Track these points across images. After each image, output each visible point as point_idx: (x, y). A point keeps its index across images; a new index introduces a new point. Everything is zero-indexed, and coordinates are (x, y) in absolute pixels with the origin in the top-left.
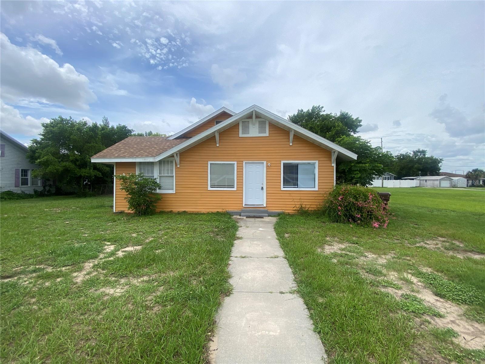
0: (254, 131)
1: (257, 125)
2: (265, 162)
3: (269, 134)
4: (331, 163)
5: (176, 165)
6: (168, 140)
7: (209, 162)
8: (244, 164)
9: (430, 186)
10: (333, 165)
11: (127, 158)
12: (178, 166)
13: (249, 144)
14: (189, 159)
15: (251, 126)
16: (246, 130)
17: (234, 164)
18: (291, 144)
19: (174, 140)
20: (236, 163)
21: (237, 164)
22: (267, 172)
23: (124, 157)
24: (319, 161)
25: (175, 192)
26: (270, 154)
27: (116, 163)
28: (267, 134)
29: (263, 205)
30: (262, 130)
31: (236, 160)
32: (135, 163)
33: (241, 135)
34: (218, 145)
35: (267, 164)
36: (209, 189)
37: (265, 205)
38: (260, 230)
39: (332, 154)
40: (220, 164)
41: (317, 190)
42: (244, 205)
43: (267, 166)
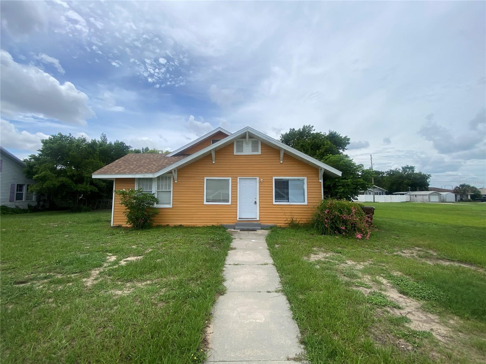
0: (247, 150)
1: (250, 145)
2: (258, 178)
3: (261, 152)
4: (319, 180)
5: (174, 181)
6: (167, 157)
7: (205, 178)
8: (238, 179)
9: (420, 201)
10: (320, 181)
11: (127, 174)
12: (176, 182)
13: (243, 161)
14: (185, 175)
15: (244, 145)
16: (240, 148)
17: (229, 179)
18: (281, 162)
19: (173, 158)
20: (230, 178)
21: (232, 179)
22: (260, 187)
23: (124, 173)
24: (307, 177)
25: (171, 207)
26: (263, 171)
27: (116, 179)
28: (259, 153)
29: (256, 218)
30: (255, 148)
31: (230, 176)
32: (134, 179)
33: (235, 153)
34: (214, 162)
35: (260, 179)
36: (204, 204)
37: (258, 219)
38: (252, 242)
39: (320, 171)
40: (216, 180)
41: (307, 204)
42: (238, 219)
43: (260, 182)
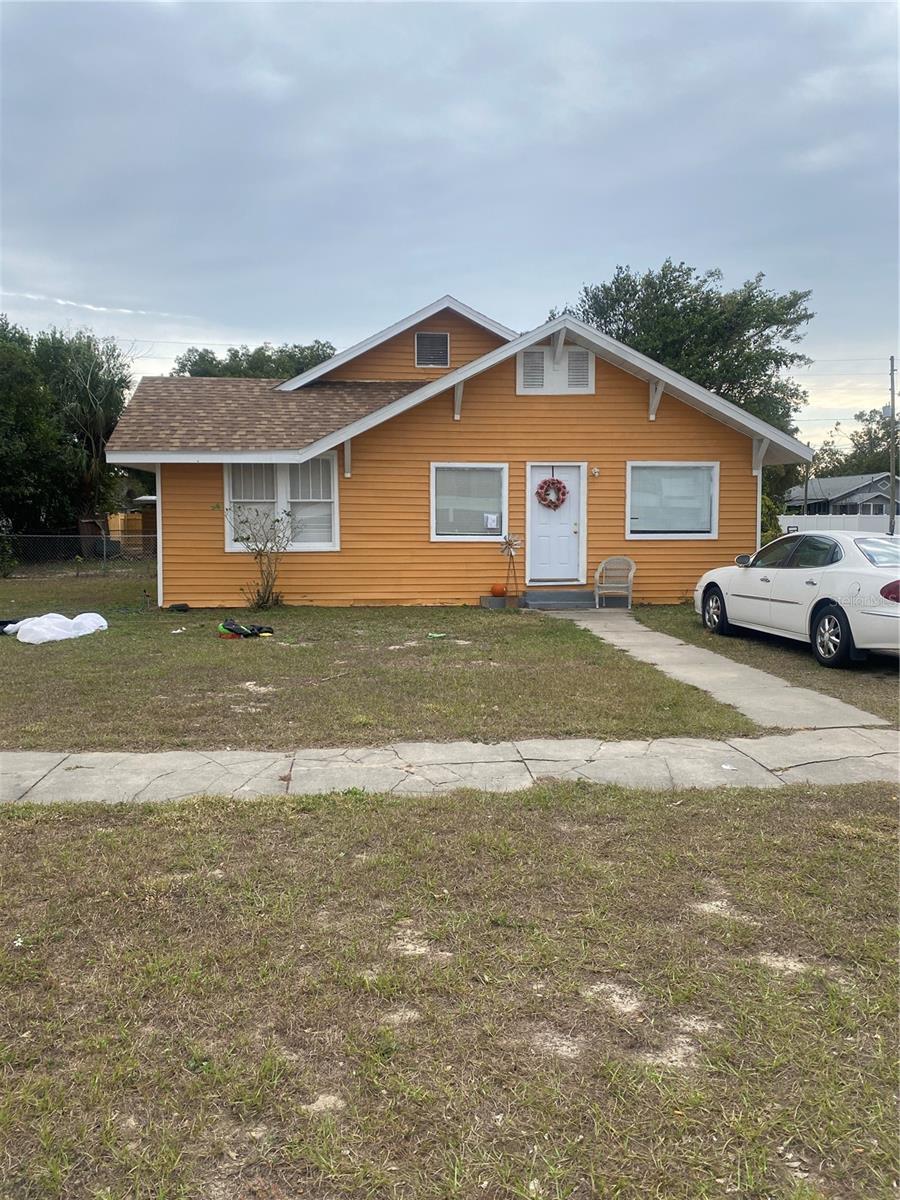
0: (556, 381)
1: (565, 364)
2: (584, 466)
3: (596, 388)
4: (752, 469)
5: (342, 473)
6: (280, 391)
7: (433, 465)
8: (528, 468)
10: (755, 473)
12: (348, 475)
13: (542, 414)
14: (377, 457)
15: (547, 364)
17: (502, 469)
18: (652, 418)
20: (505, 466)
21: (510, 469)
22: (589, 490)
24: (721, 462)
25: (338, 549)
26: (599, 444)
27: (163, 466)
28: (591, 389)
29: (577, 580)
30: (577, 378)
31: (505, 458)
32: (219, 467)
33: (521, 390)
34: (457, 417)
35: (589, 469)
36: (432, 540)
37: (583, 581)
39: (756, 445)
40: (463, 470)
41: (716, 538)
42: (527, 582)
43: (591, 476)
